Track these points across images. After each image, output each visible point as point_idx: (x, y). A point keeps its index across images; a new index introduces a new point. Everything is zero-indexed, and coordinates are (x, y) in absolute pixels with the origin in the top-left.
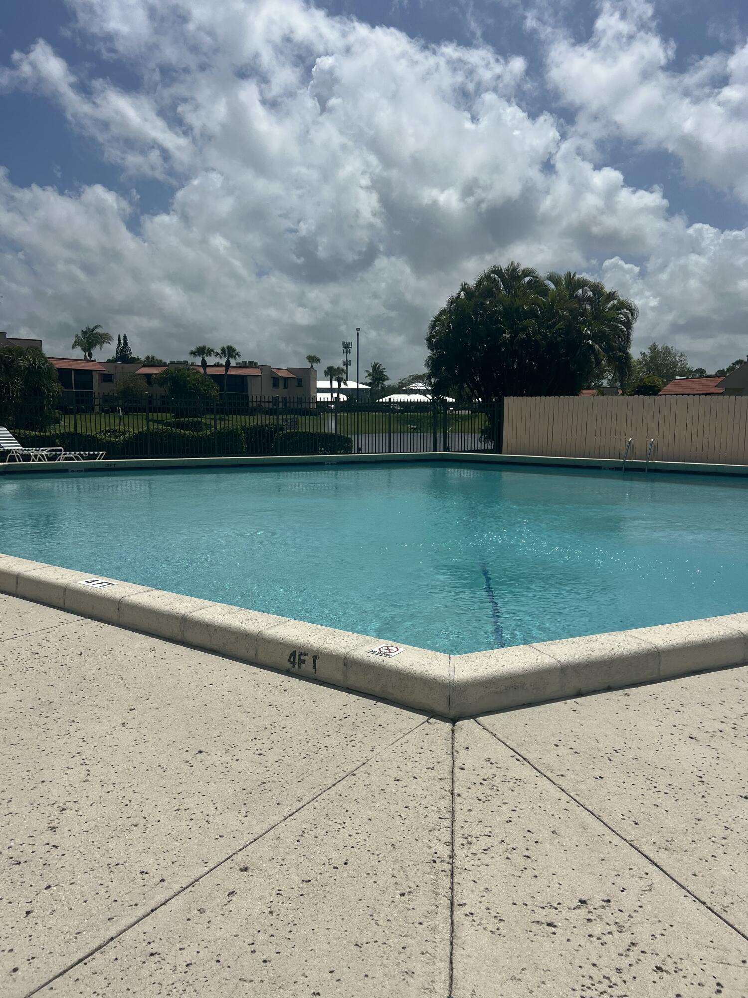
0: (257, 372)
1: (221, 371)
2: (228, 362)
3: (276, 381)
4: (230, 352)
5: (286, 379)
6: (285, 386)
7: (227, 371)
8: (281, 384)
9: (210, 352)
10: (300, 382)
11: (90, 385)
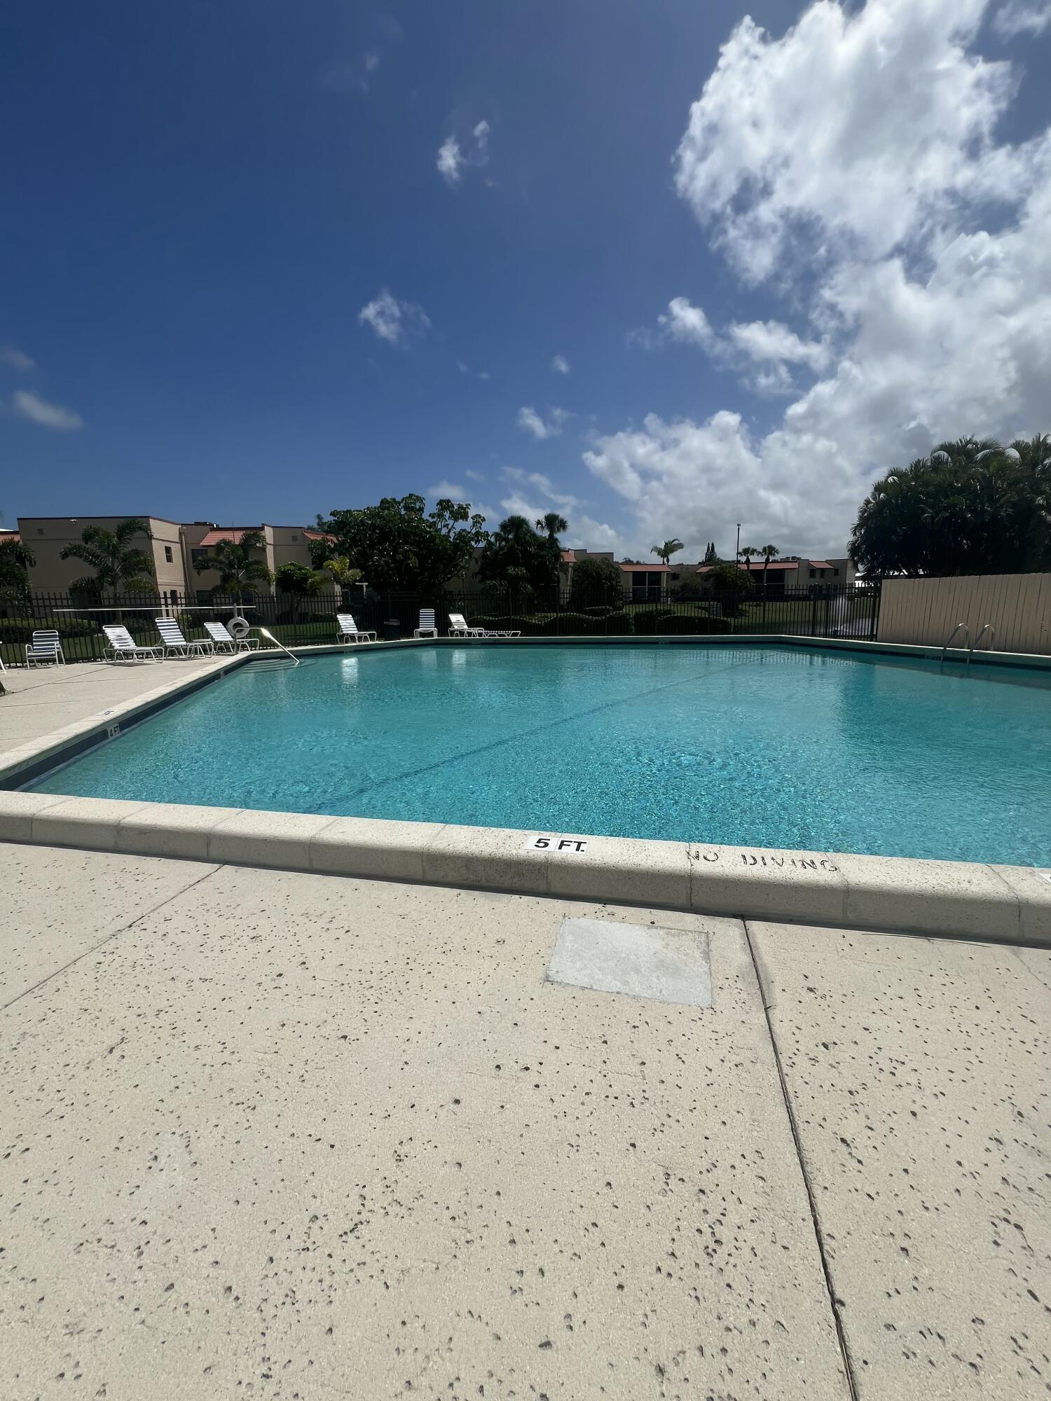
0: (795, 565)
1: (762, 567)
2: (767, 560)
3: (813, 571)
4: (770, 550)
5: (823, 570)
6: (822, 576)
7: (766, 566)
8: (818, 574)
9: (753, 552)
10: (836, 572)
11: (659, 582)
